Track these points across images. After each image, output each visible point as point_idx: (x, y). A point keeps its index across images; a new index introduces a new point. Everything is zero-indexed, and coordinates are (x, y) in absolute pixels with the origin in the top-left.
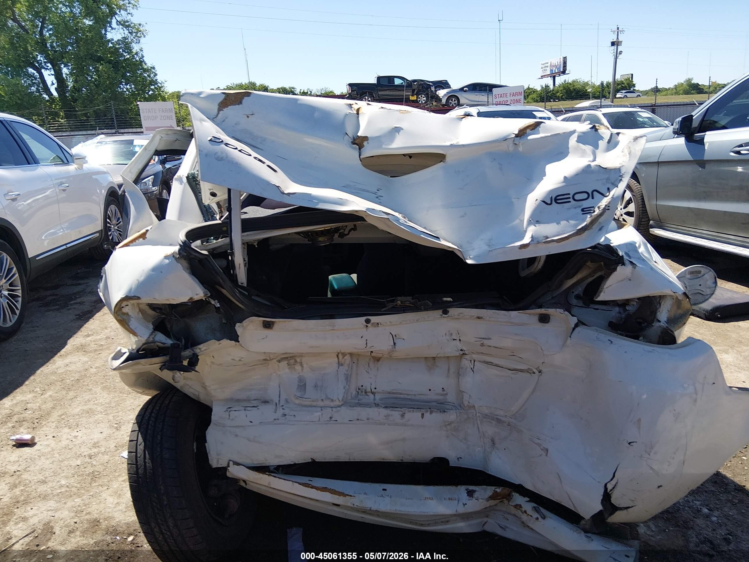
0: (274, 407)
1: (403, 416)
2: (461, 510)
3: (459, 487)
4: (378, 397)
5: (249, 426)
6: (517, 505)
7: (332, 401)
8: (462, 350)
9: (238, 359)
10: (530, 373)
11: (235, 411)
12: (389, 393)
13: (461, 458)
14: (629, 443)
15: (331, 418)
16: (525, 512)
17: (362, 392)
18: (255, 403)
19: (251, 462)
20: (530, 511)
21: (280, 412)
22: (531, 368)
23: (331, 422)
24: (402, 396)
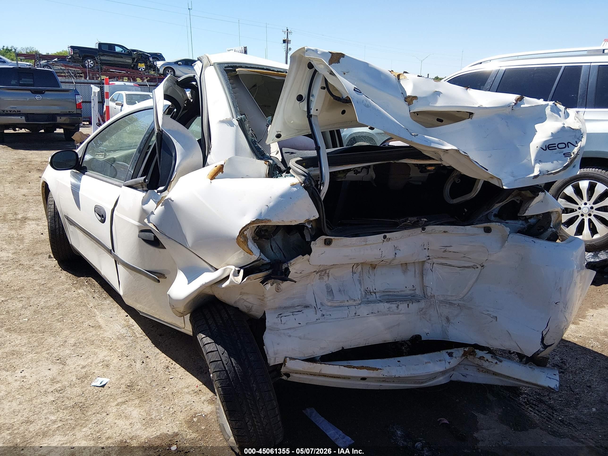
0: (314, 310)
1: (397, 307)
2: (448, 366)
3: (441, 351)
4: (378, 295)
5: (298, 327)
6: (481, 357)
7: (355, 300)
8: (428, 256)
9: (299, 272)
10: (474, 268)
11: (285, 316)
12: (384, 292)
13: (428, 333)
14: (556, 303)
15: (355, 314)
16: (487, 360)
17: (368, 292)
18: (299, 308)
19: (303, 356)
20: (490, 359)
21: (319, 313)
22: (476, 264)
23: (356, 317)
24: (391, 293)
